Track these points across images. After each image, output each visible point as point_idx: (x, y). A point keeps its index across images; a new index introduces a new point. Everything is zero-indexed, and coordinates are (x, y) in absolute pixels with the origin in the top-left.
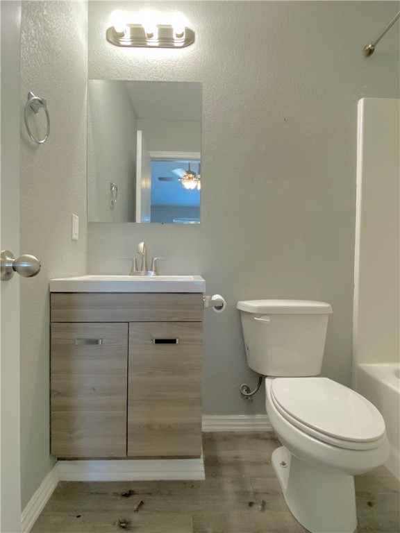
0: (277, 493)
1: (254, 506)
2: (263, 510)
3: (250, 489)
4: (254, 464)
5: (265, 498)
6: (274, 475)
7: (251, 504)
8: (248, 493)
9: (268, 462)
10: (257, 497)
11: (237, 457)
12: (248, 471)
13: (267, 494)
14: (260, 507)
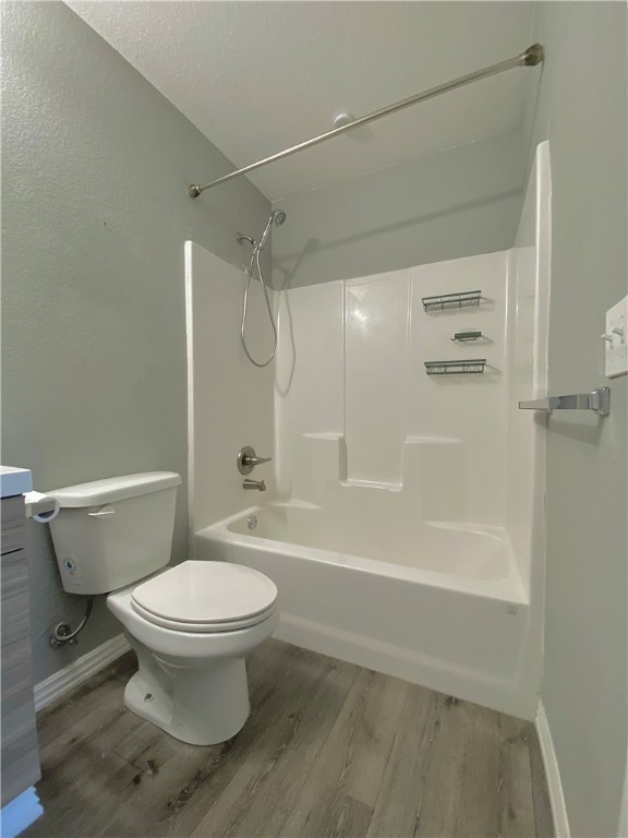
0: (158, 737)
1: (143, 779)
2: (155, 771)
3: (123, 763)
4: (106, 728)
5: (148, 756)
6: (142, 720)
7: (137, 780)
8: (123, 771)
9: (124, 711)
10: (137, 765)
11: (74, 740)
12: (104, 745)
13: (148, 748)
14: (150, 772)
